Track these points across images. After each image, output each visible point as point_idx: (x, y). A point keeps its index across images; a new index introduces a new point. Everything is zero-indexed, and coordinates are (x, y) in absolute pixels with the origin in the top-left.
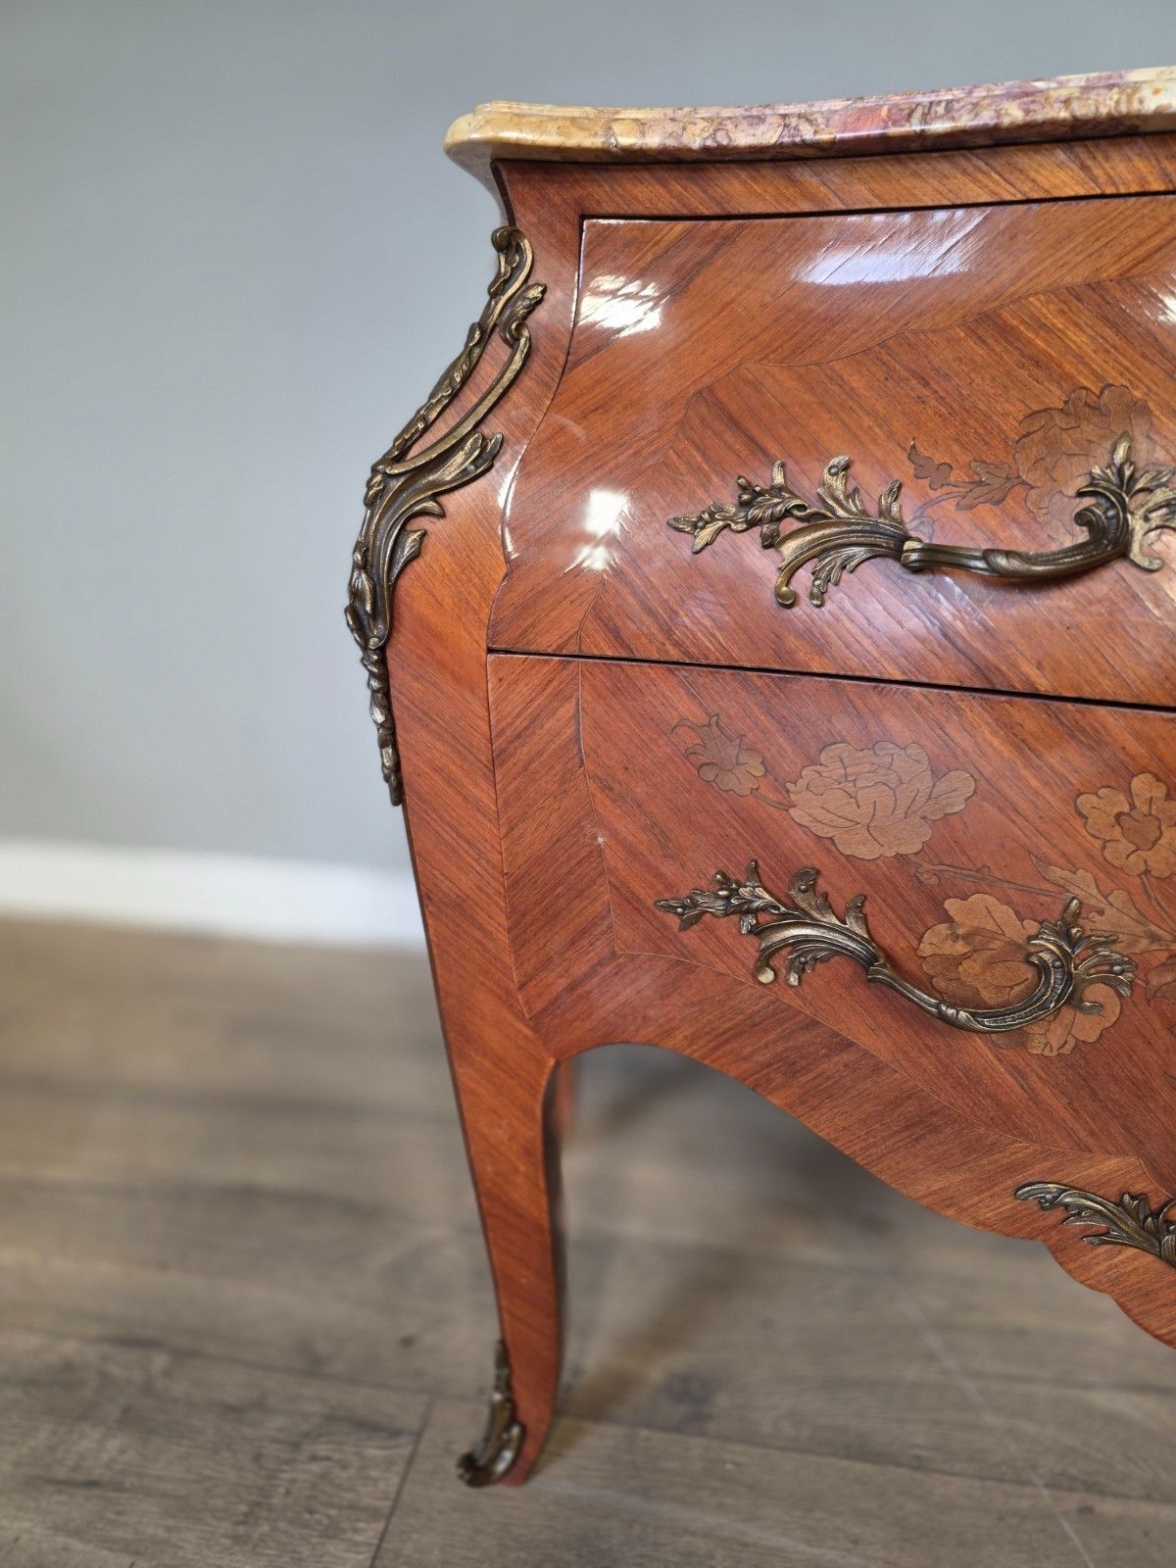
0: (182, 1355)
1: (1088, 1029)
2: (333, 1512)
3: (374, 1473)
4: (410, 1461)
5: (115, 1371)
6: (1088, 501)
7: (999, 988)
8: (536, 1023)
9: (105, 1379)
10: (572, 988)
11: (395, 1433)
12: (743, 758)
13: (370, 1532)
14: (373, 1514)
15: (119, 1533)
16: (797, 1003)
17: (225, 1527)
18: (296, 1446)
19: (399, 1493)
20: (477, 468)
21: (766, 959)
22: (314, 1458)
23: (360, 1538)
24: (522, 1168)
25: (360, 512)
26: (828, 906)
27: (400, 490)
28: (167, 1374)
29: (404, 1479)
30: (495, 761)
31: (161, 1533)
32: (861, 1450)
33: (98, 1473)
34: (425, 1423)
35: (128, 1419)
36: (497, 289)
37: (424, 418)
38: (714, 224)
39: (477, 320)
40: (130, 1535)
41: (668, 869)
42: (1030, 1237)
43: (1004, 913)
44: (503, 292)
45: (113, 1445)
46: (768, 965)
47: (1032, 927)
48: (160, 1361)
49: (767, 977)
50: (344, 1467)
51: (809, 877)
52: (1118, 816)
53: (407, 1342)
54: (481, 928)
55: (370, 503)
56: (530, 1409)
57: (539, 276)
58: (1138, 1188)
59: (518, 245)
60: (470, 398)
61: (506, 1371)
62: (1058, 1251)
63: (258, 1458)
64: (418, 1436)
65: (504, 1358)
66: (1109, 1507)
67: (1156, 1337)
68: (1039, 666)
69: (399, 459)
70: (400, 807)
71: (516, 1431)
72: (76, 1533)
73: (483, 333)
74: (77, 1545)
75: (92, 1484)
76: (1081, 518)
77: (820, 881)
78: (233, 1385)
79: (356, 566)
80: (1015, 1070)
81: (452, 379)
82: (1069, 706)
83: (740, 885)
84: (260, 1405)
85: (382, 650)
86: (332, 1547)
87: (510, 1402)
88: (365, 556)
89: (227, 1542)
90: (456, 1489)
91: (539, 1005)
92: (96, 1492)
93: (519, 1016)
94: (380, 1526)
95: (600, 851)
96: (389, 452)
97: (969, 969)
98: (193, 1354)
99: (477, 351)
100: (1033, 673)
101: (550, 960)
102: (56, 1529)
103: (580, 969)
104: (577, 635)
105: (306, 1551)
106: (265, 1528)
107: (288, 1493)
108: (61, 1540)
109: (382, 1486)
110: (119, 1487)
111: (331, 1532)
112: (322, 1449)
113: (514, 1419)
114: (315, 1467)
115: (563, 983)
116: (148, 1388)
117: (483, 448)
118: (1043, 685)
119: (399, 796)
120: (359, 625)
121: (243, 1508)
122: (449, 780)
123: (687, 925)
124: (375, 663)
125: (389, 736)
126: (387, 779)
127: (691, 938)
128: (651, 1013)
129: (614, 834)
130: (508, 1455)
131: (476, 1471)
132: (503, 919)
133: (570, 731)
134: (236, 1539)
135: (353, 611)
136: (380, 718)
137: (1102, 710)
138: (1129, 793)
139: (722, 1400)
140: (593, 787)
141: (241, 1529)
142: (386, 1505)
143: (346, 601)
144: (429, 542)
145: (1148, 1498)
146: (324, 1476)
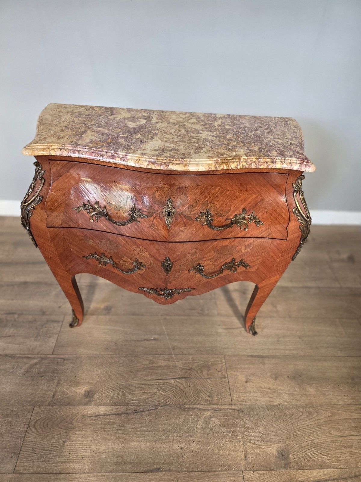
0: (20, 315)
1: (143, 272)
2: (50, 334)
3: (56, 328)
4: (62, 326)
5: (8, 318)
6: (130, 212)
7: (131, 267)
8: (67, 271)
9: (7, 321)
10: (72, 267)
11: (59, 322)
12: (90, 240)
13: (56, 336)
14: (56, 334)
15: (16, 342)
16: (106, 268)
17: (33, 339)
18: (42, 326)
19: (60, 330)
20: (39, 202)
21: (100, 263)
22: (46, 327)
23: (54, 337)
24: (70, 289)
25: (21, 210)
26: (106, 257)
27: (26, 208)
28: (18, 318)
29: (61, 328)
30: (52, 241)
31: (23, 341)
32: (134, 314)
33: (10, 335)
34: (64, 319)
35: (13, 326)
36: (36, 171)
37: (28, 195)
38: (72, 162)
39: (34, 177)
40: (18, 342)
41: (83, 253)
42: (141, 293)
43: (129, 260)
44: (38, 172)
45: (12, 330)
46: (100, 264)
47: (133, 261)
48: (16, 316)
49: (100, 265)
50: (51, 328)
51: (103, 254)
52: (139, 250)
53: (60, 307)
54: (55, 261)
55: (22, 209)
56: (79, 317)
57: (43, 168)
58: (153, 287)
59: (39, 165)
60: (35, 190)
61: (74, 313)
62: (145, 295)
63: (36, 328)
64: (63, 322)
65: (73, 311)
66: (168, 317)
67: (159, 303)
68: (127, 233)
69: (25, 203)
70: (38, 248)
71: (77, 320)
72: (9, 343)
73: (35, 179)
74: (10, 345)
75: (10, 336)
76: (130, 214)
77: (105, 255)
78: (30, 318)
79: (21, 218)
80: (135, 275)
81: (31, 188)
82: (131, 238)
83: (94, 255)
84: (35, 321)
85: (29, 229)
86: (50, 339)
87: (76, 317)
88: (23, 217)
89: (34, 341)
90: (69, 329)
91: (67, 270)
92: (10, 337)
93: (64, 271)
94: (57, 335)
95: (72, 251)
96: (23, 201)
97: (127, 265)
98: (22, 314)
99: (35, 183)
100: (126, 233)
101: (67, 264)
102: (6, 343)
103: (72, 265)
104: (61, 224)
105: (46, 340)
106: (39, 338)
107: (42, 333)
108: (7, 345)
109: (57, 330)
110: (14, 336)
111: (50, 337)
112: (47, 326)
113: (77, 318)
114: (46, 329)
115: (70, 267)
116: (15, 321)
117: (39, 199)
118: (128, 235)
119: (37, 246)
120: (25, 226)
121: (35, 336)
122: (45, 243)
123: (87, 260)
124: (28, 231)
125: (33, 239)
126: (34, 244)
127: (89, 261)
128: (85, 269)
129: (73, 249)
130: (77, 323)
131: (71, 326)
132: (59, 259)
133: (63, 237)
134: (35, 340)
135: (23, 224)
136: (31, 237)
137: (135, 239)
138: (140, 248)
139: (113, 309)
140: (68, 243)
141: (35, 339)
142: (58, 332)
143: (21, 222)
144: (34, 213)
145: (175, 315)
146: (48, 330)
